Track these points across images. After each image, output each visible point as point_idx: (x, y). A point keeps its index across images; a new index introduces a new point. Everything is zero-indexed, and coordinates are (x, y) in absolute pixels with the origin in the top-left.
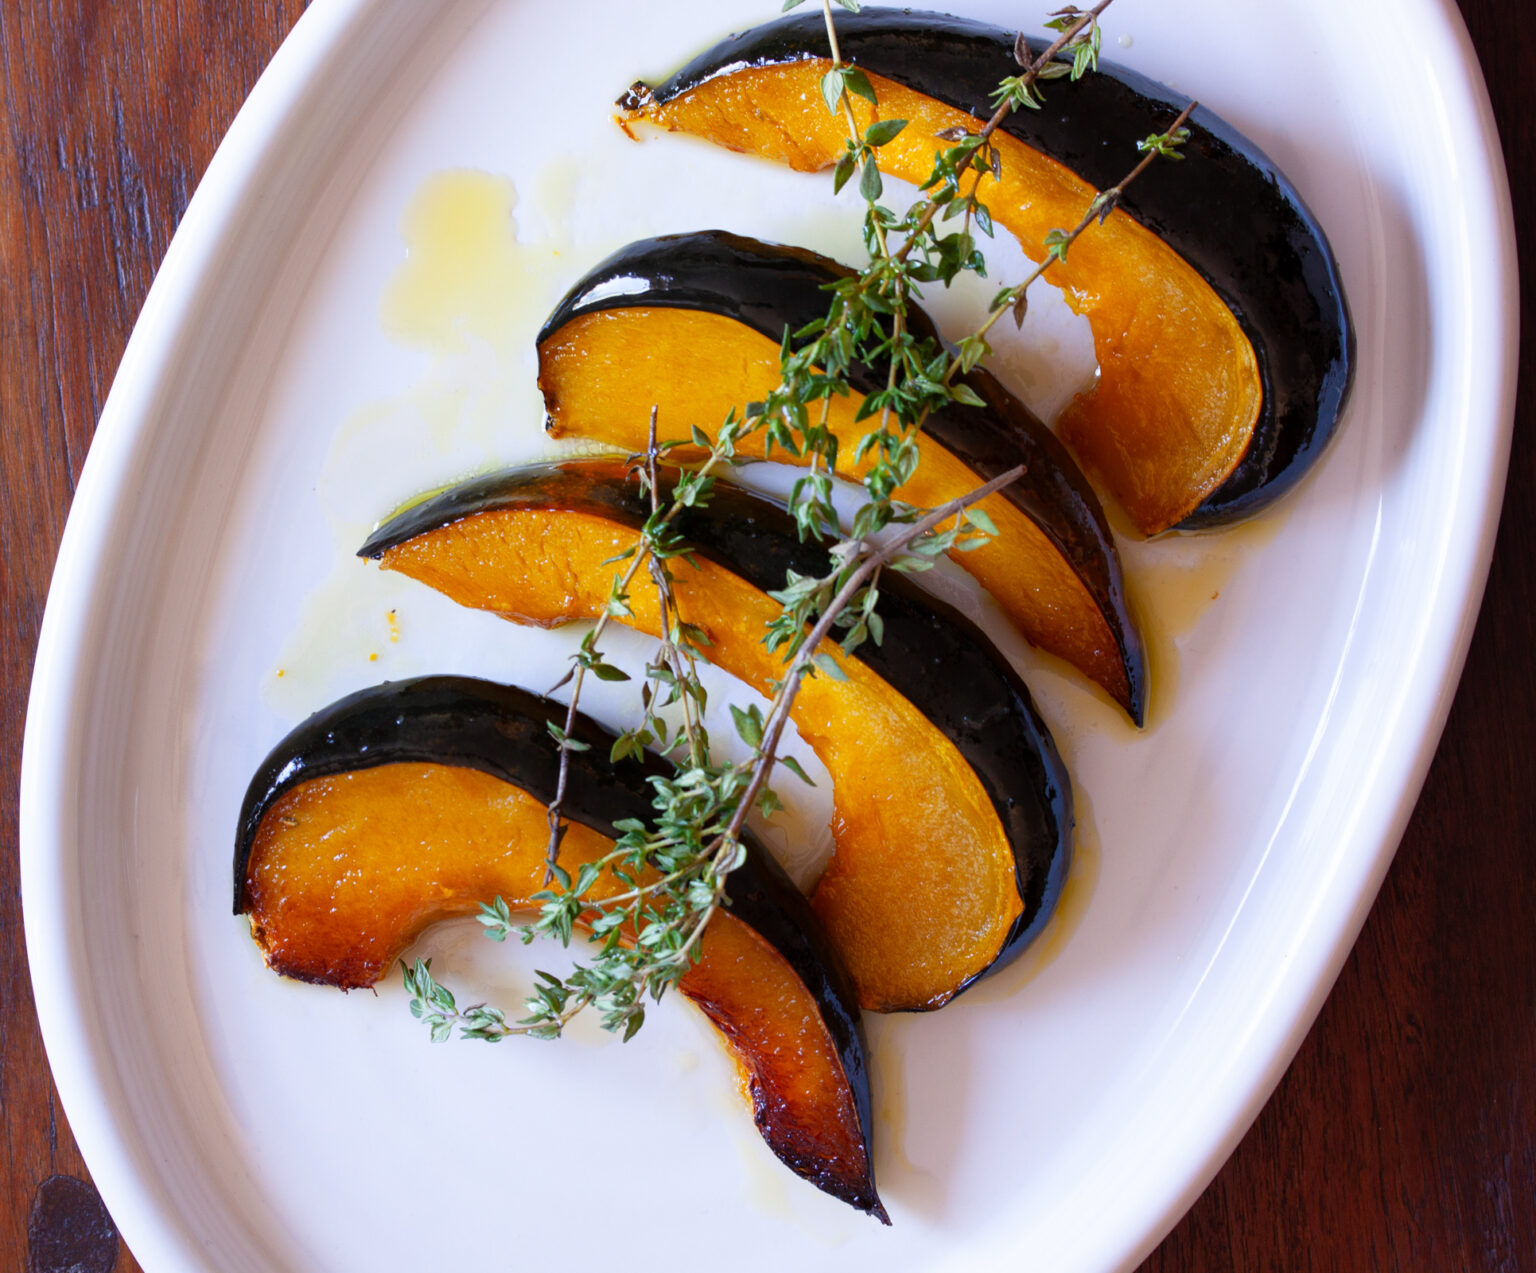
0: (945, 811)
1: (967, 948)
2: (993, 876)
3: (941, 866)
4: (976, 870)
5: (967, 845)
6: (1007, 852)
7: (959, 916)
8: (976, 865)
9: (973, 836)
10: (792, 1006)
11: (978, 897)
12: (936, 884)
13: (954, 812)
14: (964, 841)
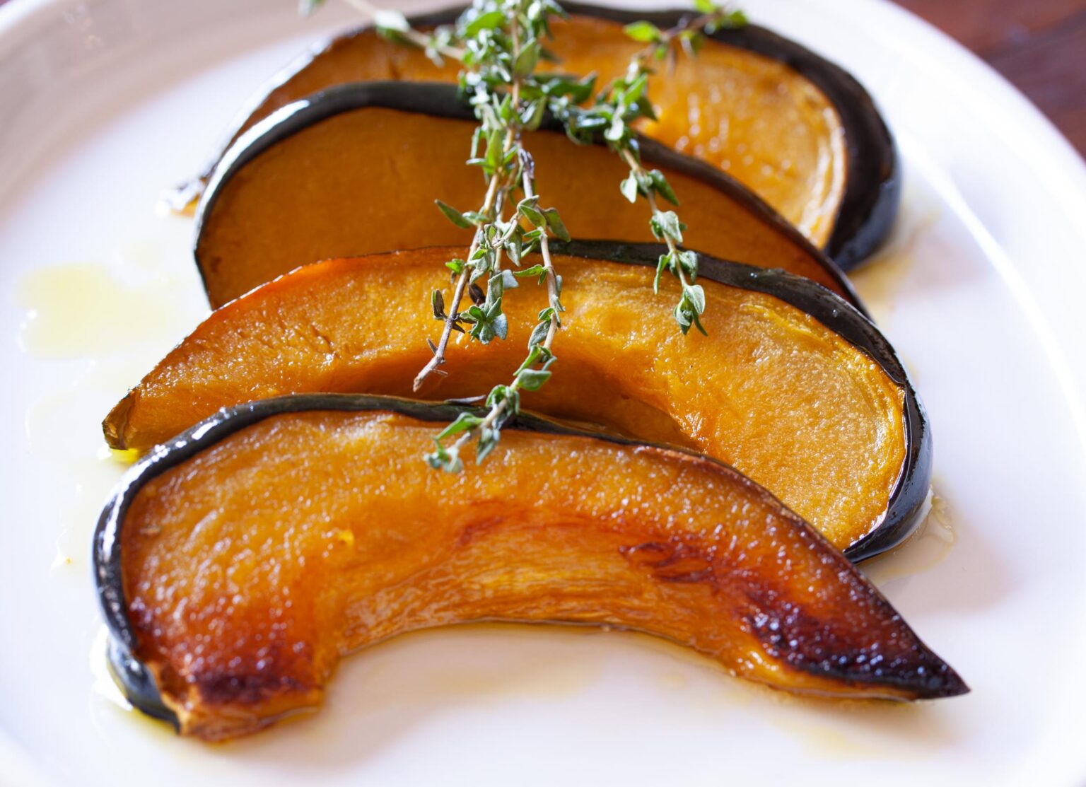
0: (782, 355)
1: (876, 461)
2: (861, 387)
3: (807, 407)
4: (841, 390)
5: (820, 374)
6: (858, 357)
7: (850, 440)
8: (838, 387)
9: (820, 362)
10: (749, 511)
11: (857, 414)
12: (812, 425)
13: (791, 351)
14: (814, 372)
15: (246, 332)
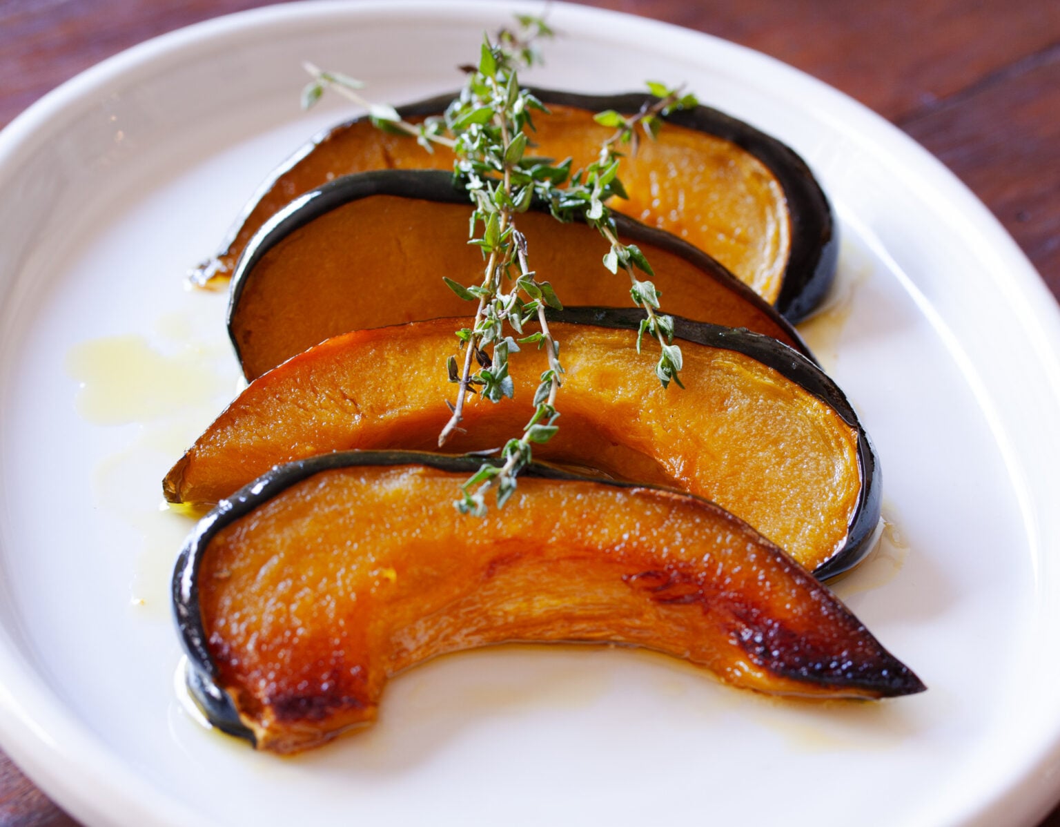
0: (750, 404)
1: (835, 494)
2: (818, 429)
3: (774, 449)
4: (803, 433)
5: (783, 419)
6: (816, 403)
7: (812, 476)
8: (800, 430)
9: (783, 409)
10: (732, 541)
11: (817, 453)
12: (779, 464)
13: (757, 400)
14: (778, 418)
15: (284, 397)
